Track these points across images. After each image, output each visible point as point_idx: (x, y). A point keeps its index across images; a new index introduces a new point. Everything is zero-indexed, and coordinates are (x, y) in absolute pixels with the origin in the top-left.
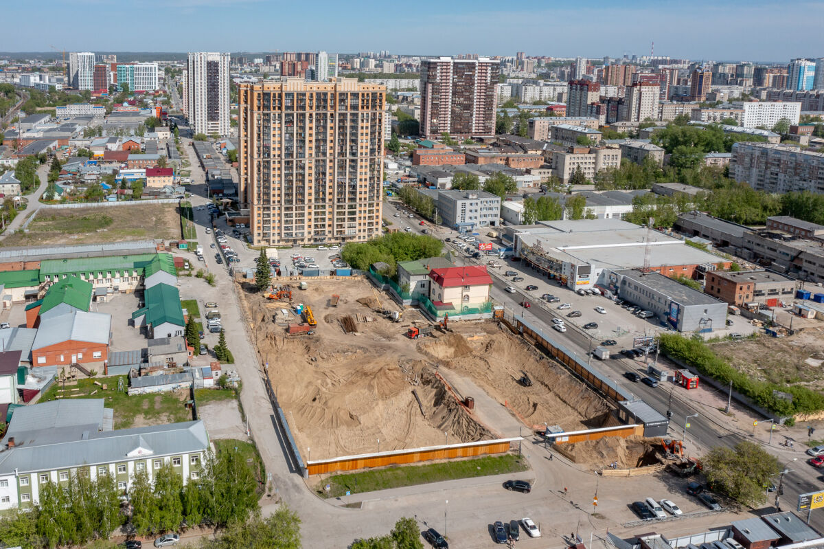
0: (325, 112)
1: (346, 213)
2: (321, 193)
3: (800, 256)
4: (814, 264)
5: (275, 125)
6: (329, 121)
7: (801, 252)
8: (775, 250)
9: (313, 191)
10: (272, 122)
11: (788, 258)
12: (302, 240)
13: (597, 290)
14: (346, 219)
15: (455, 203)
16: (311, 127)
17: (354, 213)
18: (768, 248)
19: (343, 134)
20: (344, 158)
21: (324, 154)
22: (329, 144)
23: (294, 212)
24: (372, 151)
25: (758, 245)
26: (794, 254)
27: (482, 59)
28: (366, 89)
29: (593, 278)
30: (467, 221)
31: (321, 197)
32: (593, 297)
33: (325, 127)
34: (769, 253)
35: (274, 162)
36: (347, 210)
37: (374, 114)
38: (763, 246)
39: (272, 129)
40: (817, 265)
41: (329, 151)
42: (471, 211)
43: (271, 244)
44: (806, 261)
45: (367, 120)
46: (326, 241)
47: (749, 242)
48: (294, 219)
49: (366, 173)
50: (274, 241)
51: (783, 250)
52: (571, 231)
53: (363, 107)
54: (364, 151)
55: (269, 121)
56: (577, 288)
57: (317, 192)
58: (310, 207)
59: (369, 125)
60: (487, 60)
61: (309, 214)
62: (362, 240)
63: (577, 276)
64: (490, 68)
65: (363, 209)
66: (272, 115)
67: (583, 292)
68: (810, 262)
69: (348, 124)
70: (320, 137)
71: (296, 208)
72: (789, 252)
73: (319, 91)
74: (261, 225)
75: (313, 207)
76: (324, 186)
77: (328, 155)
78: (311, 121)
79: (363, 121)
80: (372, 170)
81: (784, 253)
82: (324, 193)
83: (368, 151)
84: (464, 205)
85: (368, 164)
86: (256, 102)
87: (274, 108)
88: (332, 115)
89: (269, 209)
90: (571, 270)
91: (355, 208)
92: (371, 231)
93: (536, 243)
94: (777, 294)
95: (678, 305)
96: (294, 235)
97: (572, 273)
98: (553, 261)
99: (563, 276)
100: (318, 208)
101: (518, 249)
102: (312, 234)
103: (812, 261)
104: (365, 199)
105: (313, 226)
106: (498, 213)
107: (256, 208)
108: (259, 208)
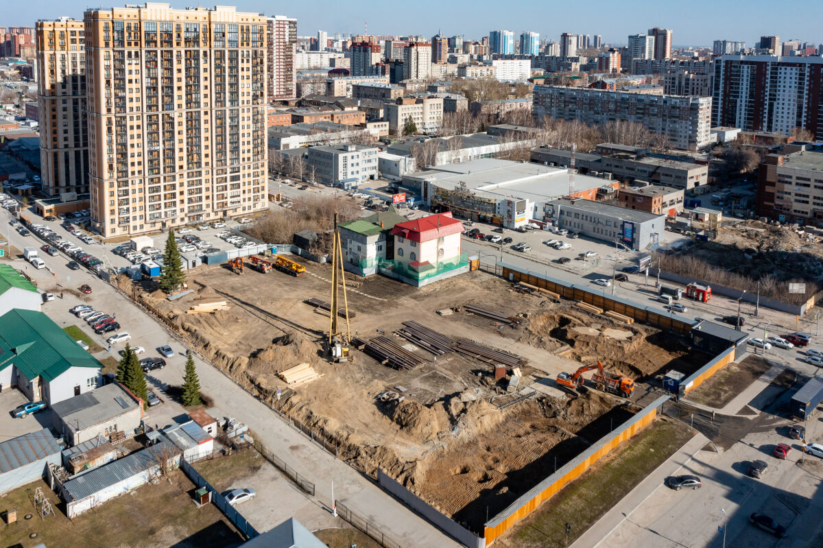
0: (196, 48)
1: (228, 179)
2: (195, 156)
3: (658, 171)
4: (671, 176)
5: (131, 66)
6: (202, 61)
7: (658, 167)
8: (633, 169)
9: (185, 154)
10: (127, 62)
11: (646, 175)
12: (173, 221)
13: (535, 225)
14: (229, 187)
15: (336, 158)
16: (179, 66)
17: (237, 178)
18: (627, 168)
19: (221, 76)
20: (223, 108)
21: (198, 103)
22: (203, 91)
23: (162, 184)
24: (255, 97)
25: (617, 166)
26: (651, 170)
28: (245, 21)
29: (529, 214)
30: (350, 176)
31: (195, 160)
32: (535, 232)
33: (197, 67)
34: (627, 173)
35: (132, 118)
36: (228, 175)
37: (256, 52)
38: (622, 167)
39: (127, 72)
40: (674, 176)
41: (203, 100)
42: (352, 165)
43: (132, 232)
44: (663, 175)
45: (248, 61)
46: (204, 218)
47: (608, 165)
48: (162, 193)
49: (248, 127)
50: (135, 228)
51: (639, 168)
52: (470, 172)
53: (242, 44)
54: (245, 98)
55: (122, 62)
56: (517, 226)
57: (190, 154)
58: (181, 175)
59: (250, 65)
61: (182, 181)
62: (247, 211)
63: (516, 213)
64: (287, 27)
65: (247, 171)
66: (126, 54)
67: (524, 229)
68: (667, 175)
69: (227, 64)
70: (191, 83)
71: (165, 178)
72: (645, 169)
73: (189, 21)
74: (116, 207)
75: (185, 175)
76: (199, 147)
77: (202, 105)
78: (179, 62)
79: (243, 61)
80: (256, 121)
81: (641, 171)
82: (199, 155)
83: (250, 98)
84: (345, 159)
85: (251, 114)
86: (102, 34)
87: (129, 44)
88: (205, 53)
89: (126, 183)
90: (509, 208)
91: (239, 171)
92: (256, 199)
93: (459, 186)
94: (674, 204)
95: (633, 224)
96: (163, 216)
97: (509, 211)
98: (484, 202)
99: (498, 216)
100: (193, 176)
101: (429, 197)
102: (186, 211)
103: (668, 173)
104: (249, 159)
105: (186, 201)
106: (376, 165)
107: (107, 184)
108: (111, 184)
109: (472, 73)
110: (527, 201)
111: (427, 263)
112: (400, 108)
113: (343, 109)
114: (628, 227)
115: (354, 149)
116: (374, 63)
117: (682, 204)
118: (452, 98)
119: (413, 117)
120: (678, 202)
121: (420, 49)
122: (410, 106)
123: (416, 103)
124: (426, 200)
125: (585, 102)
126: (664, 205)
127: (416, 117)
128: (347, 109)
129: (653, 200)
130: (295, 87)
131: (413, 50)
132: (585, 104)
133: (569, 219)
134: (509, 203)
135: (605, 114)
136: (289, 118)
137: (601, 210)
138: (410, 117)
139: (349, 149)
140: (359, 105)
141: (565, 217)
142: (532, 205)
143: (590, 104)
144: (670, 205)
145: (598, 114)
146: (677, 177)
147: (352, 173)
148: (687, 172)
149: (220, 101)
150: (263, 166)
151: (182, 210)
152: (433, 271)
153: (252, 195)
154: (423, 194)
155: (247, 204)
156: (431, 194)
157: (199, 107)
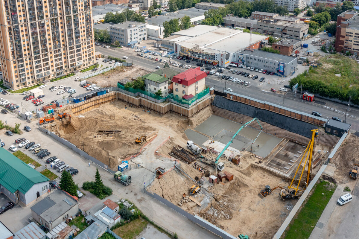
1: (75, 52)
2: (57, 42)
3: (286, 29)
4: (292, 31)
7: (286, 27)
8: (273, 28)
9: (52, 41)
11: (280, 30)
12: (49, 77)
13: (234, 65)
14: (76, 56)
15: (125, 31)
17: (80, 50)
18: (270, 27)
20: (70, 15)
22: (58, 7)
23: (41, 59)
24: (86, 7)
25: (265, 26)
26: (283, 28)
29: (231, 59)
30: (133, 40)
31: (57, 44)
34: (271, 29)
35: (22, 26)
36: (75, 50)
38: (267, 27)
40: (293, 31)
41: (59, 12)
42: (134, 34)
43: (27, 86)
44: (288, 30)
46: (64, 73)
48: (42, 63)
49: (83, 23)
50: (29, 83)
52: (196, 36)
54: (81, 8)
56: (226, 66)
57: (54, 42)
58: (51, 53)
61: (51, 56)
62: (86, 66)
63: (225, 60)
65: (84, 46)
71: (42, 55)
72: (280, 28)
74: (18, 74)
75: (53, 52)
76: (59, 36)
77: (59, 14)
80: (87, 20)
81: (277, 28)
82: (59, 41)
83: (83, 8)
84: (131, 31)
85: (84, 16)
89: (22, 61)
90: (222, 57)
91: (80, 47)
92: (90, 59)
94: (297, 48)
95: (284, 64)
96: (43, 75)
97: (221, 59)
98: (209, 55)
99: (216, 61)
100: (57, 52)
102: (55, 71)
103: (291, 30)
104: (85, 40)
105: (54, 66)
106: (145, 32)
107: (12, 63)
108: (14, 62)
110: (230, 53)
114: (281, 65)
115: (134, 25)
120: (299, 47)
126: (293, 49)
133: (251, 61)
139: (132, 26)
141: (249, 60)
142: (233, 54)
146: (295, 31)
147: (134, 38)
148: (300, 29)
149: (68, 12)
150: (92, 42)
151: (53, 70)
153: (88, 57)
154: (175, 50)
155: (85, 63)
156: (179, 50)
157: (57, 15)
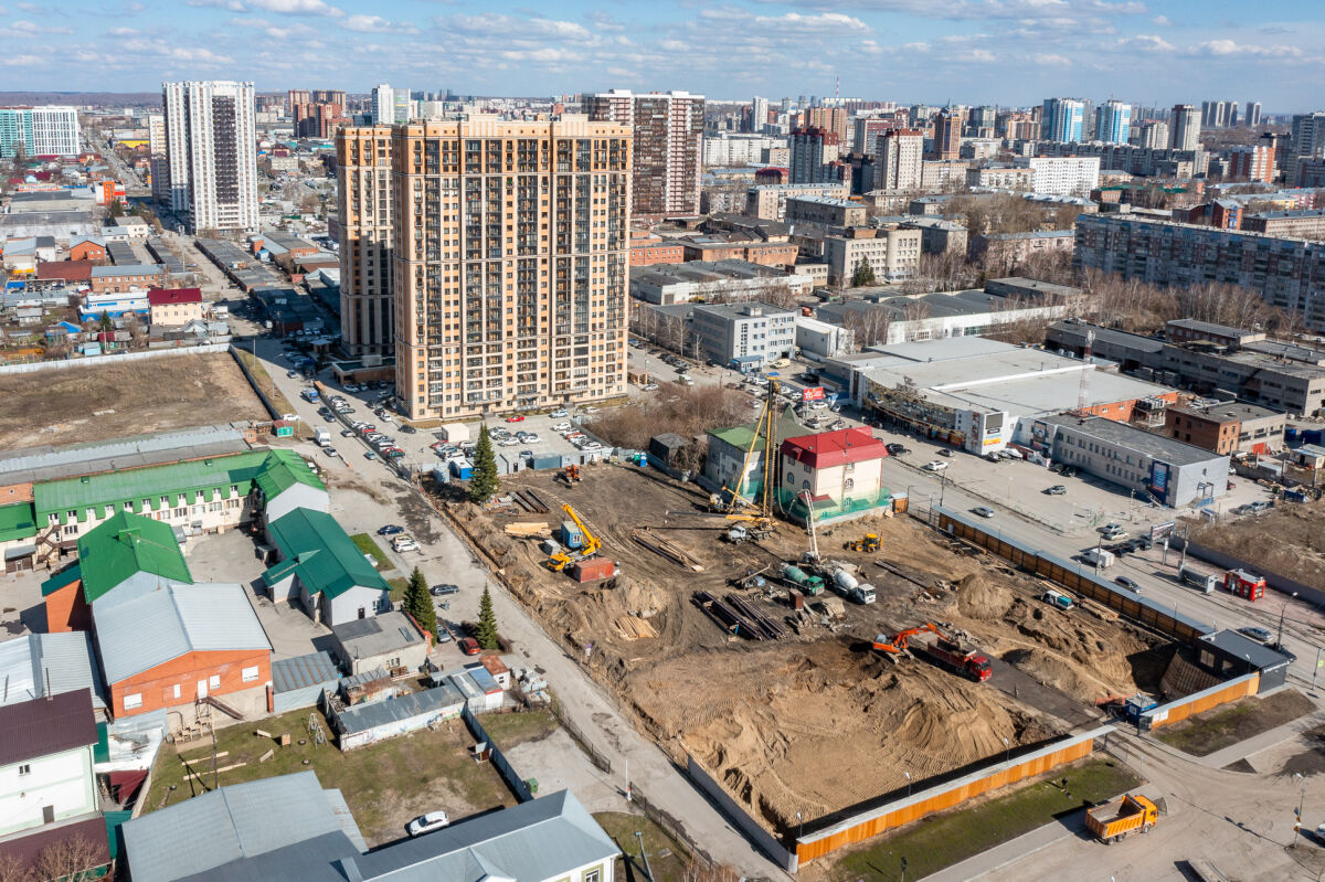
0: (533, 174)
1: (572, 352)
2: (528, 319)
3: (1257, 376)
4: (1279, 386)
5: (448, 199)
6: (540, 190)
7: (1258, 370)
8: (1215, 370)
9: (515, 316)
10: (442, 193)
11: (1236, 381)
12: (498, 404)
13: (1015, 452)
14: (572, 363)
15: (730, 325)
16: (511, 200)
17: (584, 351)
18: (1204, 368)
19: (565, 212)
20: (567, 256)
21: (534, 249)
22: (540, 232)
23: (484, 355)
24: (613, 241)
25: (1187, 363)
26: (1246, 374)
27: (678, 94)
28: (600, 133)
29: (1006, 433)
30: (751, 353)
31: (528, 325)
32: (1013, 463)
33: (534, 201)
34: (1205, 375)
35: (447, 267)
36: (573, 347)
37: (615, 176)
38: (1196, 365)
39: (442, 207)
40: (1284, 387)
41: (540, 244)
42: (755, 336)
43: (444, 415)
44: (1266, 383)
45: (604, 189)
46: (537, 403)
47: (1172, 359)
48: (484, 367)
49: (602, 281)
51: (1227, 369)
52: (930, 360)
53: (596, 166)
54: (599, 242)
55: (437, 192)
56: (985, 452)
57: (522, 318)
58: (510, 344)
59: (607, 195)
60: (685, 95)
61: (510, 352)
62: (596, 397)
63: (985, 431)
64: (689, 108)
65: (598, 342)
66: (442, 182)
67: (996, 457)
68: (1272, 385)
69: (574, 195)
70: (525, 220)
71: (488, 347)
72: (1237, 371)
73: (524, 136)
74: (425, 381)
75: (515, 344)
76: (534, 307)
77: (539, 251)
78: (509, 192)
79: (596, 190)
80: (612, 274)
81: (1229, 374)
82: (534, 318)
83: (606, 241)
84: (745, 327)
85: (606, 264)
86: (412, 157)
87: (446, 169)
88: (545, 179)
90: (974, 423)
91: (587, 342)
92: (610, 380)
93: (903, 384)
94: (1265, 435)
95: (1168, 466)
96: (484, 397)
97: (974, 427)
98: (938, 410)
99: (958, 434)
100: (525, 346)
101: (860, 394)
102: (515, 392)
103: (1276, 382)
104: (601, 325)
105: (515, 379)
106: (793, 336)
107: (415, 352)
108: (421, 353)
109: (991, 181)
110: (1006, 414)
111: (827, 497)
112: (849, 244)
113: (765, 240)
114: (1160, 470)
115: (759, 313)
116: (826, 162)
117: (1282, 436)
118: (942, 227)
119: (869, 258)
120: (1272, 434)
121: (903, 140)
122: (865, 242)
123: (877, 236)
124: (855, 398)
125: (1164, 245)
126: (1243, 437)
127: (875, 258)
128: (771, 240)
129: (1222, 429)
130: (698, 199)
131: (892, 141)
132: (1164, 248)
133: (1069, 447)
134: (976, 416)
135: (1198, 267)
136: (680, 252)
137: (1124, 439)
138: (865, 259)
139: (752, 313)
140: (791, 232)
141: (1064, 444)
142: (1015, 420)
143: (1172, 249)
144: (1256, 437)
145: (1186, 266)
146: (1290, 389)
147: (755, 348)
148: (1307, 382)
149: (564, 247)
150: (621, 334)
151: (510, 391)
152: (832, 510)
153: (604, 375)
154: (851, 390)
155: (597, 387)
156: (862, 390)
157: (535, 253)
